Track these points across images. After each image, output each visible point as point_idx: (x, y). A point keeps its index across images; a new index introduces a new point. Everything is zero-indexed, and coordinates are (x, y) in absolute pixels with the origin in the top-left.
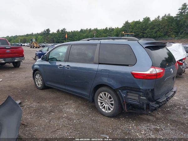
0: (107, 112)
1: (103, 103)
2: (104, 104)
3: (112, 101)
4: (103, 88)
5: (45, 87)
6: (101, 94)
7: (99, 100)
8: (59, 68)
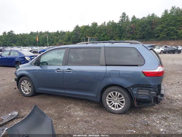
0: (117, 109)
1: (111, 102)
2: (113, 103)
3: (123, 99)
4: (113, 88)
5: (35, 94)
6: (110, 94)
7: (107, 100)
8: (57, 72)
